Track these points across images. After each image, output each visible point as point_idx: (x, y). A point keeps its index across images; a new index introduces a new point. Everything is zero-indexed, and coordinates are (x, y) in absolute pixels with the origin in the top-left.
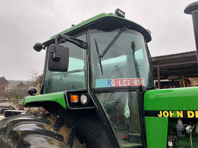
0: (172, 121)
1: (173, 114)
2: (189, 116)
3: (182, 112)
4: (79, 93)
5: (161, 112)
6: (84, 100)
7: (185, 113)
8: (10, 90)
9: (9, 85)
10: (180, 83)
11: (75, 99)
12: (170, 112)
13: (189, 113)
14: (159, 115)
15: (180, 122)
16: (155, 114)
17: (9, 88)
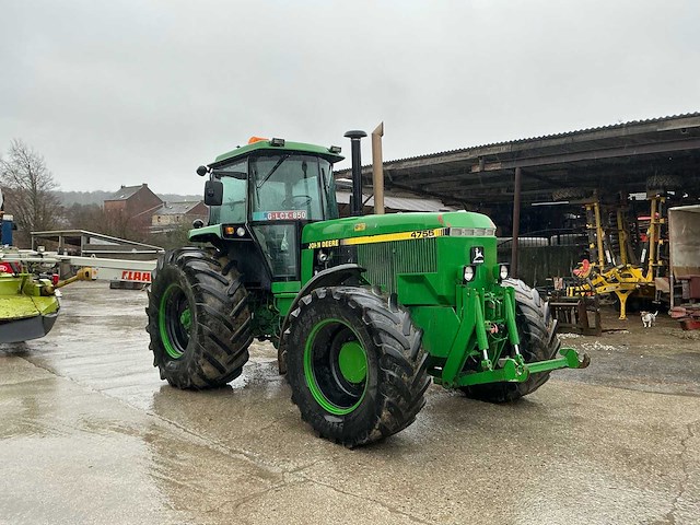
4: (236, 226)
5: (310, 244)
6: (241, 232)
8: (169, 226)
9: (164, 210)
10: (589, 209)
11: (230, 230)
14: (309, 247)
17: (165, 221)
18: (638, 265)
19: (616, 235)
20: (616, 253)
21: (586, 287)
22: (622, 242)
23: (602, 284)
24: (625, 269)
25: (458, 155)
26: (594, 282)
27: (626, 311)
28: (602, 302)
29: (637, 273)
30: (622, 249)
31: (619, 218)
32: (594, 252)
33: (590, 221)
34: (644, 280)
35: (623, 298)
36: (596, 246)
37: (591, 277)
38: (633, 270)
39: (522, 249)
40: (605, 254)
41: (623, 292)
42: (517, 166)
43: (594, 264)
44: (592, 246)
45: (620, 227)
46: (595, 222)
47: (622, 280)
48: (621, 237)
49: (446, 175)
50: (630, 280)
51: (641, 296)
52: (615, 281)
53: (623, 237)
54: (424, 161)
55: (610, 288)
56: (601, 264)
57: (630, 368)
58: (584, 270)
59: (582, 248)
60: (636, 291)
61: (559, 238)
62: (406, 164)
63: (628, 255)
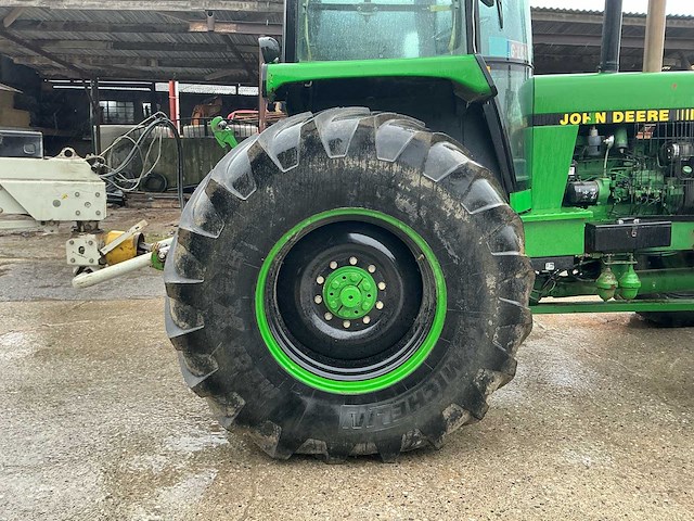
0: (584, 130)
1: (589, 118)
2: (615, 120)
3: (604, 114)
5: (566, 116)
7: (609, 114)
12: (585, 115)
13: (615, 114)
14: (561, 122)
15: (595, 132)
16: (554, 119)
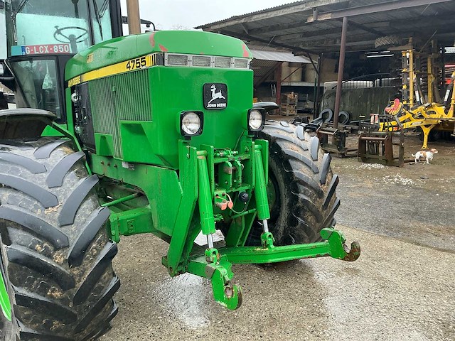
10: (404, 55)
18: (441, 103)
19: (426, 79)
20: (424, 93)
21: (393, 123)
22: (430, 84)
23: (409, 120)
24: (430, 106)
25: (296, 7)
26: (401, 119)
27: (428, 140)
28: (409, 133)
29: (440, 111)
30: (430, 90)
31: (429, 64)
32: (406, 92)
33: (404, 66)
34: (445, 117)
35: (426, 131)
36: (408, 87)
37: (400, 115)
38: (436, 107)
39: (353, 90)
40: (414, 94)
41: (427, 126)
42: (344, 15)
43: (405, 103)
44: (405, 87)
45: (429, 71)
46: (408, 67)
47: (426, 116)
48: (429, 80)
49: (290, 27)
50: (433, 116)
51: (441, 128)
52: (421, 117)
53: (431, 80)
54: (269, 13)
55: (416, 123)
56: (411, 102)
57: (425, 212)
58: (394, 108)
59: (396, 88)
60: (438, 125)
61: (380, 81)
62: (255, 17)
63: (434, 95)
